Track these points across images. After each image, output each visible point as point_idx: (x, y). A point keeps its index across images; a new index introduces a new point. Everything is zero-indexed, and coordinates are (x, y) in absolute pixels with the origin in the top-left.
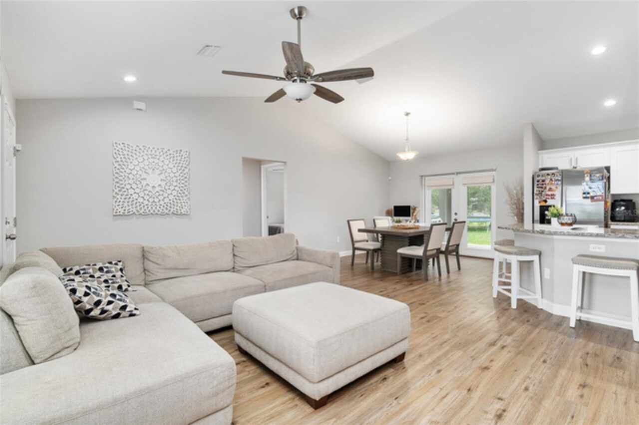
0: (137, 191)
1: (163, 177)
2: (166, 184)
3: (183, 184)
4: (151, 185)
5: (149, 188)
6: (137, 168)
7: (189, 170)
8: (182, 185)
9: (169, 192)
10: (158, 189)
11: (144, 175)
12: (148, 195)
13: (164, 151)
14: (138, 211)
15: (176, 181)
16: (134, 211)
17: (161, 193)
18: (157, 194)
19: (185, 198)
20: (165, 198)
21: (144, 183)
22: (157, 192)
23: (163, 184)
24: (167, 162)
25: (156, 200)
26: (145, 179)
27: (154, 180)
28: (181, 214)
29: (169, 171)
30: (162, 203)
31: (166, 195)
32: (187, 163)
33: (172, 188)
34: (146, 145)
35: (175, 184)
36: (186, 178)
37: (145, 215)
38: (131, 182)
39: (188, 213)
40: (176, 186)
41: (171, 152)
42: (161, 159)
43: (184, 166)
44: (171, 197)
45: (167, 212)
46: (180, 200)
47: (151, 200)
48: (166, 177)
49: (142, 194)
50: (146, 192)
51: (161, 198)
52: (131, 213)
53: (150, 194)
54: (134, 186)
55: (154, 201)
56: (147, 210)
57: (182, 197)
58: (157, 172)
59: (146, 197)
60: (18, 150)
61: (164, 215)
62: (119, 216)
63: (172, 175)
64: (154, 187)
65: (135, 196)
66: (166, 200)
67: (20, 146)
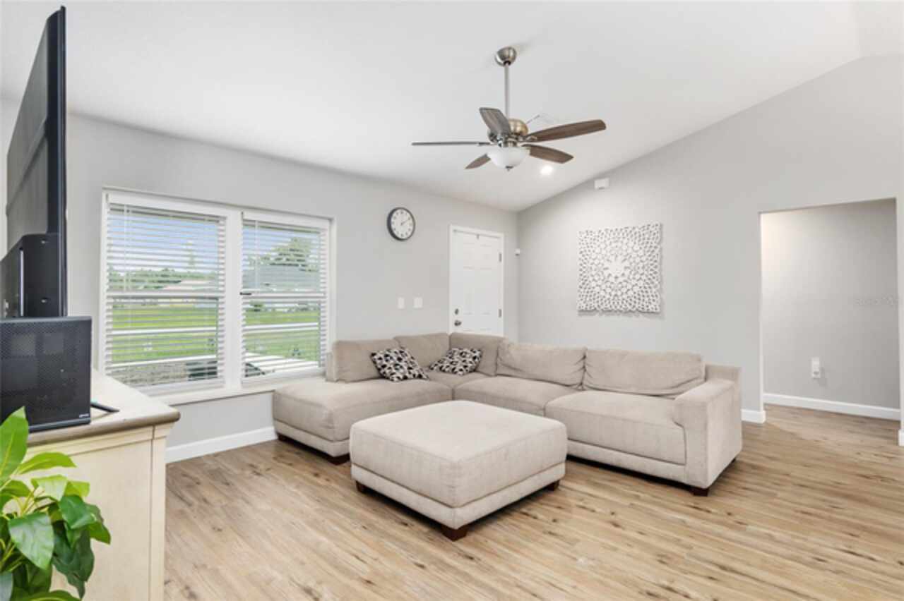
0: (600, 283)
1: (627, 264)
2: (631, 272)
3: (652, 270)
4: (614, 275)
5: (612, 279)
6: (599, 257)
7: (661, 250)
8: (652, 272)
9: (634, 282)
10: (621, 279)
11: (607, 265)
12: (610, 287)
13: (628, 231)
14: (599, 306)
15: (643, 267)
16: (596, 306)
17: (624, 284)
18: (620, 286)
19: (654, 290)
20: (628, 290)
21: (606, 273)
22: (620, 283)
23: (627, 272)
24: (631, 244)
25: (619, 293)
26: (607, 269)
27: (616, 268)
28: (648, 312)
29: (634, 255)
30: (624, 296)
31: (630, 287)
32: (658, 241)
33: (637, 276)
34: (608, 227)
35: (641, 271)
36: (656, 261)
37: (608, 312)
38: (594, 273)
39: (658, 310)
40: (642, 274)
41: (637, 230)
42: (625, 241)
43: (654, 245)
44: (636, 289)
45: (630, 308)
46: (647, 292)
47: (613, 293)
48: (631, 264)
49: (604, 287)
50: (608, 284)
51: (624, 290)
52: (593, 308)
53: (612, 286)
54: (596, 278)
55: (616, 295)
56: (609, 306)
57: (650, 288)
58: (620, 258)
59: (609, 290)
60: (517, 255)
61: (628, 312)
62: (583, 312)
63: (638, 260)
64: (616, 277)
65: (597, 289)
66: (631, 293)
67: (518, 251)
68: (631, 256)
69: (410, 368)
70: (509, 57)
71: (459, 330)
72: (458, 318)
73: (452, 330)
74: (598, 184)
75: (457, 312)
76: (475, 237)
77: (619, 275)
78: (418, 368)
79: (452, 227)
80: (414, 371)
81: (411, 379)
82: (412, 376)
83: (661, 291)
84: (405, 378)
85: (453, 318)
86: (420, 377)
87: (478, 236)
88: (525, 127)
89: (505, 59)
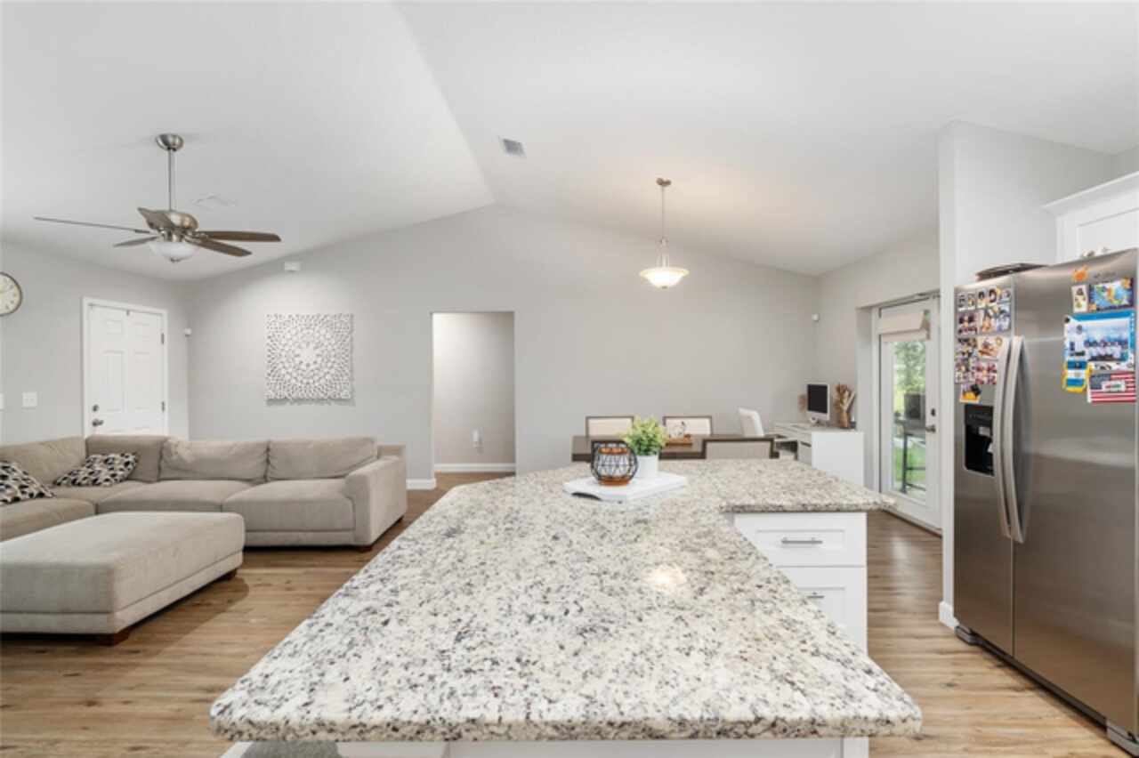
0: (290, 370)
1: (318, 351)
2: (323, 360)
3: (343, 358)
4: (305, 363)
5: (303, 367)
6: (290, 343)
7: (352, 340)
8: (343, 361)
9: (326, 370)
10: (312, 367)
11: (298, 352)
12: (302, 375)
13: (321, 318)
14: (289, 395)
15: (335, 356)
16: (286, 394)
17: (316, 371)
18: (312, 374)
19: (345, 378)
20: (320, 378)
21: (297, 360)
22: (312, 371)
23: (319, 360)
24: (323, 332)
25: (311, 381)
26: (298, 356)
27: (307, 355)
28: (340, 400)
29: (326, 343)
30: (317, 384)
31: (322, 374)
32: (348, 331)
33: (330, 364)
34: (299, 313)
35: (333, 359)
36: (347, 350)
37: (299, 400)
38: (284, 359)
39: (350, 397)
40: (334, 362)
41: (328, 318)
42: (317, 328)
43: (345, 334)
44: (328, 377)
45: (322, 395)
46: (338, 380)
47: (305, 381)
48: (323, 352)
49: (295, 375)
50: (300, 372)
51: (316, 378)
52: (283, 397)
53: (304, 373)
54: (287, 365)
55: (308, 383)
56: (300, 394)
57: (342, 376)
58: (312, 346)
59: (300, 378)
60: (187, 336)
61: (320, 400)
62: (271, 401)
63: (330, 348)
64: (308, 365)
65: (288, 377)
66: (322, 381)
67: (188, 331)
68: (323, 344)
69: (22, 487)
70: (174, 144)
71: (100, 431)
72: (98, 416)
73: (89, 432)
74: (289, 266)
75: (95, 409)
76: (125, 313)
77: (311, 362)
78: (38, 485)
79: (86, 301)
80: (33, 489)
81: (25, 500)
82: (27, 496)
83: (352, 379)
84: (16, 500)
85: (90, 417)
86: (41, 495)
87: (128, 312)
88: (195, 223)
89: (169, 144)
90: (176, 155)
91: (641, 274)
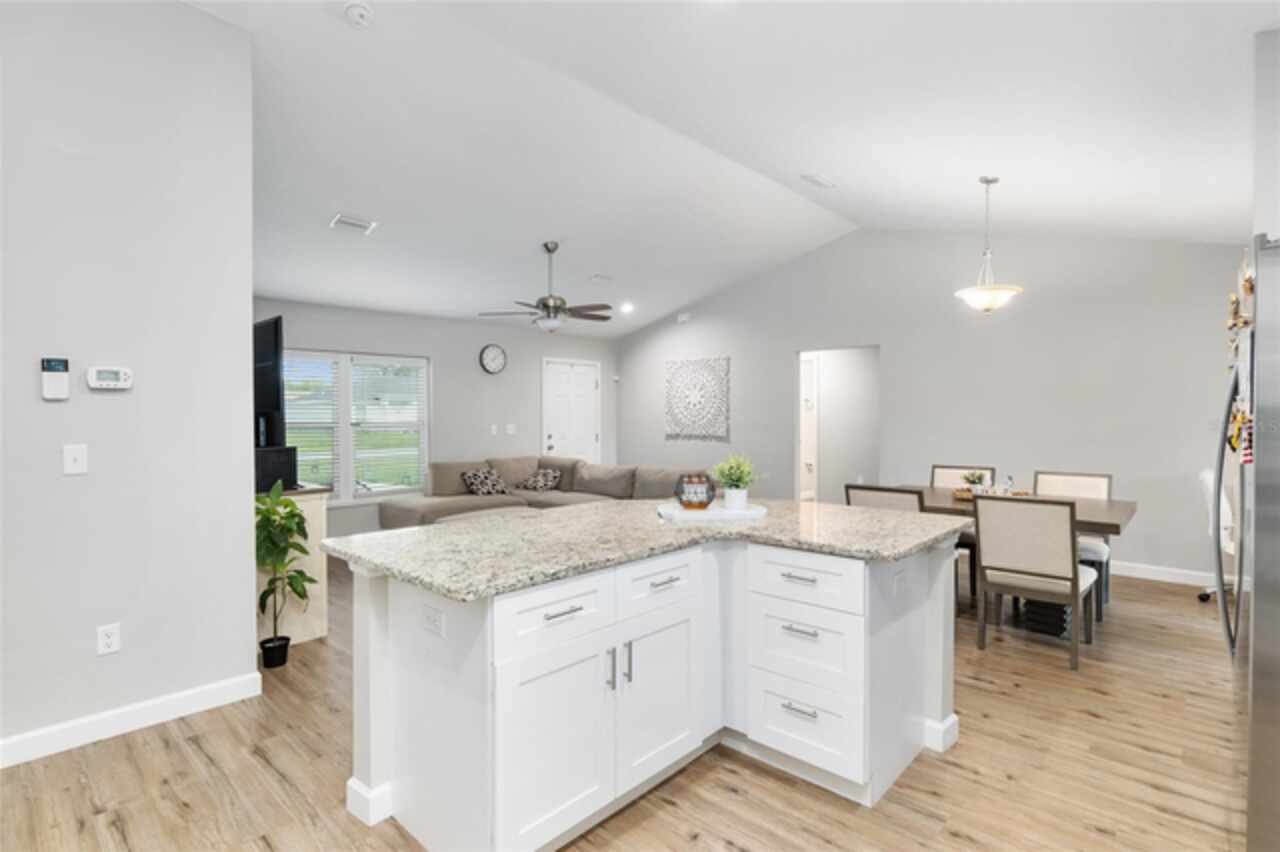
0: (682, 410)
1: (702, 392)
2: (705, 401)
3: (721, 399)
4: (693, 403)
5: (691, 406)
6: (682, 385)
7: (728, 382)
8: (721, 401)
9: (708, 410)
10: (698, 406)
11: (687, 393)
12: (690, 414)
13: (704, 362)
14: (681, 432)
15: (715, 397)
16: (679, 431)
17: (701, 411)
18: (697, 413)
19: (722, 417)
20: (703, 417)
21: (687, 400)
22: (698, 410)
23: (703, 400)
24: (706, 375)
25: (697, 420)
26: (687, 397)
27: (694, 396)
28: (719, 437)
30: (701, 423)
31: (704, 413)
33: (710, 405)
34: (688, 359)
35: (713, 400)
36: (724, 391)
37: (690, 437)
38: (677, 400)
39: (726, 435)
40: (714, 403)
41: (710, 362)
42: (701, 372)
43: (723, 376)
44: (709, 416)
45: (705, 433)
46: (717, 419)
47: (692, 419)
48: (706, 393)
49: (685, 413)
50: (689, 411)
51: (700, 417)
52: (677, 434)
53: (692, 412)
54: (680, 405)
55: (694, 422)
56: (689, 431)
57: (720, 415)
58: (698, 387)
59: (689, 417)
60: (617, 381)
61: (704, 438)
62: (669, 437)
63: (711, 389)
64: (695, 405)
65: (680, 416)
66: (705, 420)
67: (617, 378)
68: (705, 386)
69: (494, 485)
70: (552, 249)
71: (553, 454)
72: (552, 442)
73: (545, 453)
74: (682, 318)
75: (550, 437)
76: (569, 366)
77: (697, 403)
78: (503, 485)
79: (545, 359)
80: (499, 488)
82: (495, 492)
83: (727, 418)
84: (489, 493)
85: (546, 443)
86: (503, 492)
87: (572, 365)
88: (564, 302)
89: (549, 249)
90: (554, 256)
91: (957, 294)
